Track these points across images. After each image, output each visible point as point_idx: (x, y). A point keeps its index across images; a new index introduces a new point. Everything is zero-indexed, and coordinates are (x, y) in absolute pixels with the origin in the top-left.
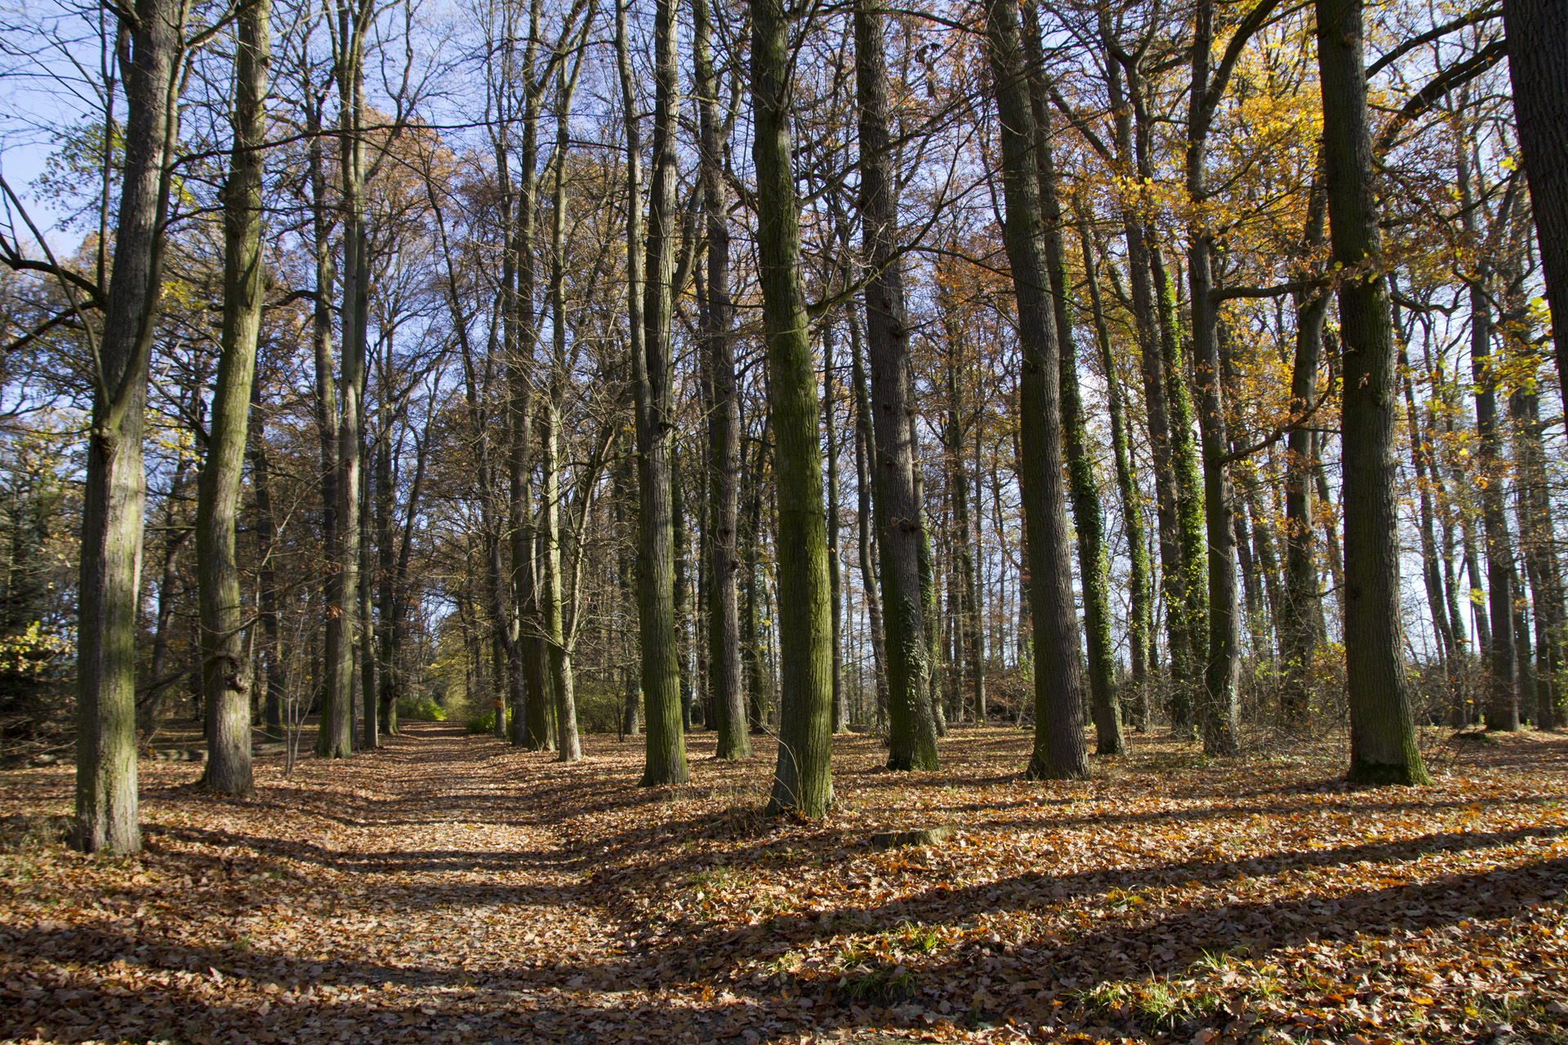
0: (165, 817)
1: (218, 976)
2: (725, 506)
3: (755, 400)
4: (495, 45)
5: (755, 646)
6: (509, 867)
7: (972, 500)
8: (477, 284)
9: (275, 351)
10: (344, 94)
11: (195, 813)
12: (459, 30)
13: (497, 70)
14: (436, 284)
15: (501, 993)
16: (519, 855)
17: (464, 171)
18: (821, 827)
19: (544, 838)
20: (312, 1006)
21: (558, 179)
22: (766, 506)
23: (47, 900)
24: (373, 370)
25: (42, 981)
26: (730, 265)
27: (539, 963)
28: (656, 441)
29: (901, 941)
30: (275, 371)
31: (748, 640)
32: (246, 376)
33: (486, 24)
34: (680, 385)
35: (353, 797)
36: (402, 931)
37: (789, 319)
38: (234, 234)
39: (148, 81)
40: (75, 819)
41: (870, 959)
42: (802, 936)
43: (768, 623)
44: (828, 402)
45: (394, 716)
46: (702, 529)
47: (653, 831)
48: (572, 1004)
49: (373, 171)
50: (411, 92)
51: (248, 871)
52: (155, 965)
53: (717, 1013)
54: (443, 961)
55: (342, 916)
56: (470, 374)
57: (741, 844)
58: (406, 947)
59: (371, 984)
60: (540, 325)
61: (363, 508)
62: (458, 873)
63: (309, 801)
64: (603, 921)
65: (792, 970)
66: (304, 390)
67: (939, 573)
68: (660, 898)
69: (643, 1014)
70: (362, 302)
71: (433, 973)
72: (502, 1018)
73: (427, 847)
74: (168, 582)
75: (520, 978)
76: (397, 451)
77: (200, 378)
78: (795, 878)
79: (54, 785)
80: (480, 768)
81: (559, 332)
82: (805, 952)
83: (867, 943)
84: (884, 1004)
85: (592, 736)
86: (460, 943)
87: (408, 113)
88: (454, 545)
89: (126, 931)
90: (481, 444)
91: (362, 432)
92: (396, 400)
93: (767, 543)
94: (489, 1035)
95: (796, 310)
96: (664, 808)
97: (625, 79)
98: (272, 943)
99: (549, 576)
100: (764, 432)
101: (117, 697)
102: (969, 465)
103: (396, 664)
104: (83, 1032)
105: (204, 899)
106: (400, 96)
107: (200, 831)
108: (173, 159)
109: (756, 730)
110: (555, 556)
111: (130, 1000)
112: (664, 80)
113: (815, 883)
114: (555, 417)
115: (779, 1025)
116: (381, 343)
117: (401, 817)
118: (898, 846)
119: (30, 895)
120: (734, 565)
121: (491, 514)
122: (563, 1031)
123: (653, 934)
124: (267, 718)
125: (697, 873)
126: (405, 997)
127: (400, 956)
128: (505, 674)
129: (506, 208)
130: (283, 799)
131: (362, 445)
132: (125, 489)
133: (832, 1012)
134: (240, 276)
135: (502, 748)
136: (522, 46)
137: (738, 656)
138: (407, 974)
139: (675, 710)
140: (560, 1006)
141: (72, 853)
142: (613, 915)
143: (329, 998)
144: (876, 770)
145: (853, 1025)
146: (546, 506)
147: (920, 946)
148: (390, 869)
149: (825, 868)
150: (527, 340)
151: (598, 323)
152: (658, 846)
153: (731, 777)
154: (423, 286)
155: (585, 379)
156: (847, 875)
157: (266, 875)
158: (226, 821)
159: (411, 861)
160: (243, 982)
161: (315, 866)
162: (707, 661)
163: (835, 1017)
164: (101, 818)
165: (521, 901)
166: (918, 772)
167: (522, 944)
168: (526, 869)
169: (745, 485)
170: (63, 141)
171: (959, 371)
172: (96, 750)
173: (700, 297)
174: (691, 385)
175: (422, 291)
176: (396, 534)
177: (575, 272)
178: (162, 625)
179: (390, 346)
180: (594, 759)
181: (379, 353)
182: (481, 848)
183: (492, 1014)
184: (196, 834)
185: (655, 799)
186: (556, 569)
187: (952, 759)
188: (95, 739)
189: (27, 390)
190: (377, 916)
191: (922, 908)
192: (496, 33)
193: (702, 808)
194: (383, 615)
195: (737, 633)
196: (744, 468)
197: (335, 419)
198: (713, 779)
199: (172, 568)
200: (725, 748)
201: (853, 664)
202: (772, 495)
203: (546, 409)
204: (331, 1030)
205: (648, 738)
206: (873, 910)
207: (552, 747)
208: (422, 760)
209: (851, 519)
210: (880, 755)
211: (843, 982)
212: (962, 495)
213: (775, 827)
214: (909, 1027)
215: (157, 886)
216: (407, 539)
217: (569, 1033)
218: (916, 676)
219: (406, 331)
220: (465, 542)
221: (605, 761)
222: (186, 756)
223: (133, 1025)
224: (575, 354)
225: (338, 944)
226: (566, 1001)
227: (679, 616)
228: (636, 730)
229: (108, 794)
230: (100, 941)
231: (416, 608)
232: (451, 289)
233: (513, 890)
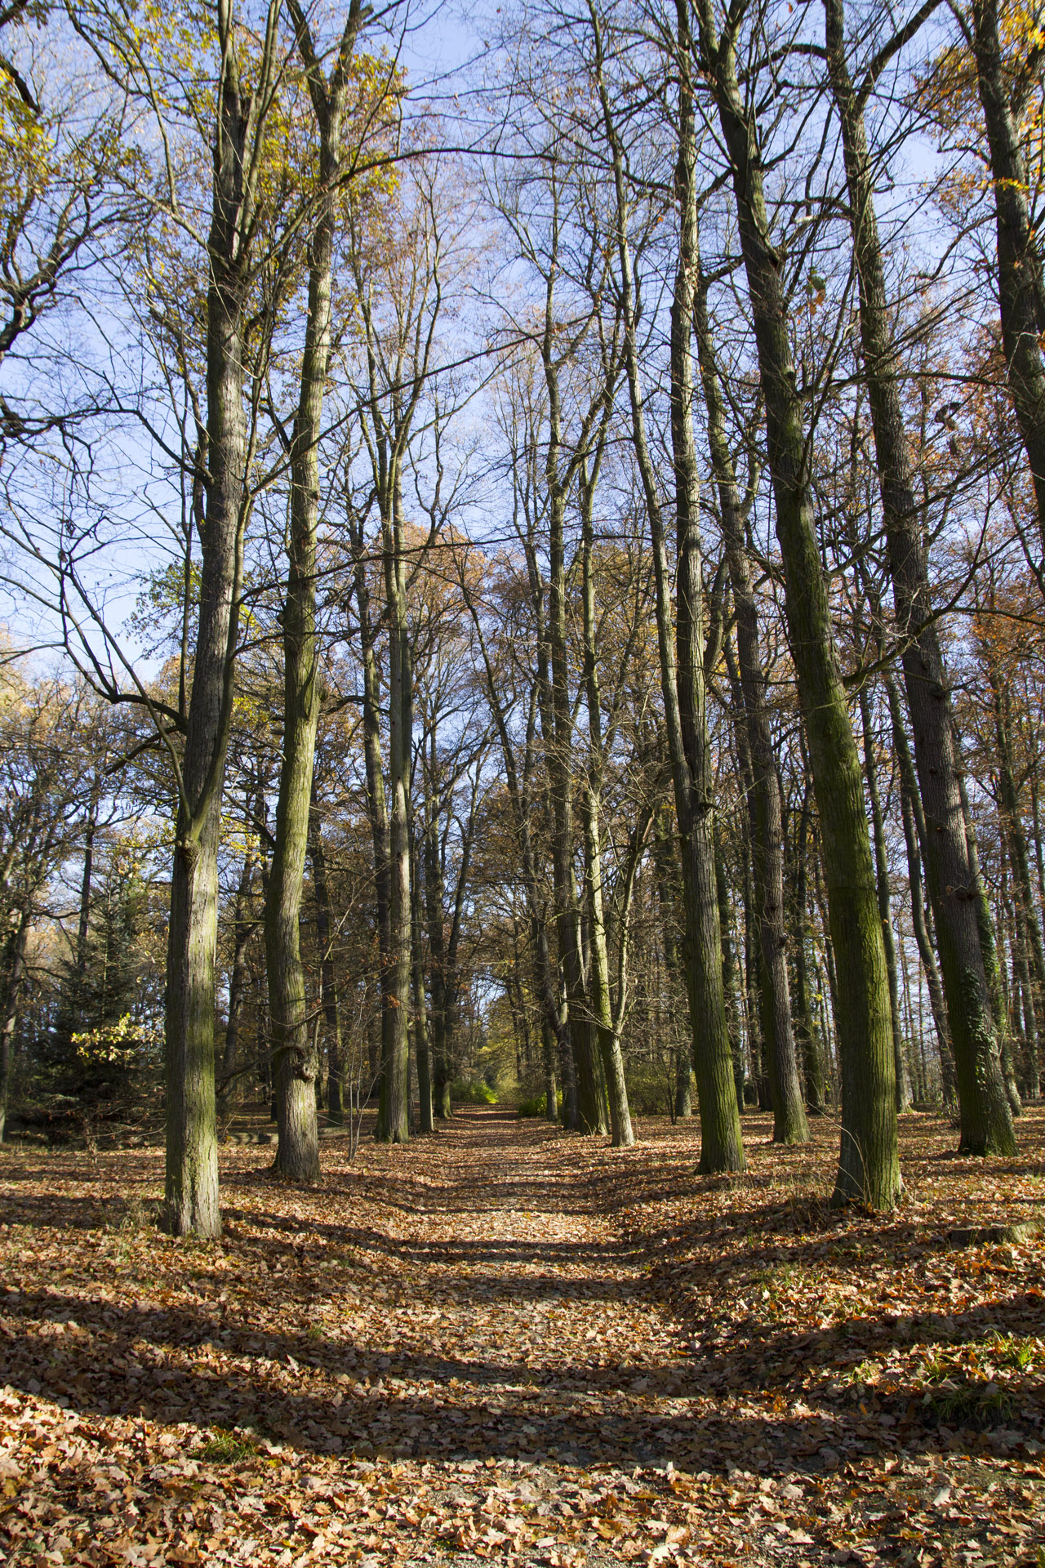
0: (241, 1202)
1: (294, 1365)
2: (770, 883)
3: (792, 771)
4: (519, 453)
5: (808, 1022)
6: (568, 1259)
7: (1032, 859)
8: (513, 677)
9: (331, 752)
10: (385, 513)
11: (268, 1199)
12: (483, 443)
13: (522, 475)
14: (475, 679)
15: (565, 1394)
16: (577, 1246)
17: (496, 571)
18: (891, 1221)
19: (600, 1229)
20: (382, 1399)
21: (585, 571)
22: (811, 878)
23: (143, 1281)
24: (419, 765)
25: (142, 1359)
26: (760, 638)
27: (601, 1363)
28: (697, 822)
29: (990, 1354)
30: (329, 771)
31: (800, 1016)
32: (305, 782)
33: (511, 433)
34: (718, 760)
35: (413, 1184)
36: (465, 1323)
37: (825, 692)
38: (292, 654)
39: (219, 529)
40: (165, 1203)
41: (956, 1372)
42: (878, 1343)
43: (820, 997)
44: (869, 767)
45: (448, 1101)
46: (747, 906)
47: (713, 1222)
48: (638, 1409)
49: (412, 580)
50: (443, 503)
51: (318, 1258)
52: (237, 1351)
53: (791, 1427)
54: (505, 1357)
55: (407, 1306)
56: (510, 763)
57: (805, 1239)
58: (469, 1341)
59: (438, 1380)
60: (575, 712)
61: (414, 897)
62: (517, 1264)
63: (374, 1187)
64: (665, 1320)
65: (869, 1381)
66: (355, 788)
67: (1000, 940)
68: (723, 1296)
69: (712, 1424)
70: (407, 702)
71: (497, 1369)
72: (567, 1421)
73: (488, 1236)
74: (237, 973)
75: (583, 1378)
76: (444, 841)
77: (263, 783)
78: (865, 1277)
79: (144, 1168)
80: (534, 1154)
81: (594, 719)
82: (883, 1362)
83: (952, 1354)
84: (977, 1427)
85: (644, 1119)
86: (522, 1339)
87: (441, 522)
88: (501, 930)
89: (211, 1315)
90: (524, 831)
91: (410, 824)
92: (441, 792)
93: (816, 916)
94: (555, 1439)
95: (832, 683)
96: (722, 1197)
97: (645, 472)
98: (342, 1332)
99: (596, 960)
100: (805, 802)
101: (200, 1089)
102: (1025, 823)
103: (449, 1048)
104: (179, 1414)
105: (279, 1285)
106: (433, 509)
107: (274, 1217)
108: (242, 593)
109: (813, 1111)
110: (601, 941)
111: (217, 1384)
112: (683, 469)
113: (889, 1283)
114: (595, 802)
115: (859, 1445)
116: (424, 739)
117: (459, 1203)
118: (979, 1244)
119: (128, 1275)
120: (783, 942)
121: (536, 900)
122: (630, 1439)
123: (718, 1335)
124: (330, 1103)
125: (760, 1269)
126: (471, 1394)
127: (464, 1350)
128: (555, 1056)
129: (537, 603)
130: (347, 1185)
131: (412, 839)
132: (205, 894)
133: (918, 1433)
134: (298, 690)
135: (555, 1132)
136: (544, 450)
137: (791, 1033)
138: (472, 1369)
139: (730, 1093)
140: (625, 1411)
141: (163, 1236)
142: (675, 1312)
143: (398, 1392)
144: (948, 1155)
145: (944, 1452)
146: (590, 892)
147: (1012, 1361)
148: (451, 1259)
149: (899, 1267)
150: (564, 727)
151: (631, 705)
152: (719, 1240)
153: (791, 1163)
154: (462, 682)
155: (622, 760)
156: (923, 1275)
157: (335, 1262)
158: (296, 1206)
159: (471, 1251)
160: (318, 1371)
161: (380, 1254)
162: (759, 1039)
163: (922, 1438)
164: (187, 1203)
165: (581, 1296)
166: (994, 1158)
167: (584, 1342)
168: (584, 1261)
169: (788, 858)
170: (149, 585)
171: (1008, 726)
172: (182, 1139)
173: (731, 675)
174: (728, 760)
175: (461, 687)
176: (446, 920)
177: (606, 659)
178: (232, 1014)
179: (433, 741)
180: (647, 1144)
181: (424, 748)
182: (539, 1239)
183: (557, 1417)
184: (269, 1220)
185: (713, 1187)
186: (603, 954)
187: (1032, 1142)
188: (181, 1128)
189: (118, 802)
190: (440, 1307)
191: (1012, 1316)
192: (520, 440)
193: (762, 1198)
194: (435, 1000)
195: (789, 1011)
196: (786, 839)
197: (386, 815)
198: (771, 1165)
199: (242, 959)
200: (782, 1131)
201: (914, 1039)
202: (816, 866)
203: (585, 794)
204: (401, 1426)
205: (703, 1122)
206: (955, 1316)
207: (604, 1131)
208: (476, 1145)
209: (901, 886)
210: (949, 1138)
211: (928, 1398)
212: (1021, 855)
213: (841, 1220)
214: (1008, 1458)
215: (237, 1272)
216: (456, 926)
217: (636, 1441)
218: (985, 1053)
219: (448, 726)
220: (511, 926)
221: (658, 1146)
222: (255, 1140)
223: (220, 1409)
224: (610, 738)
225: (403, 1335)
226: (632, 1405)
227: (728, 994)
228: (688, 1112)
229: (193, 1181)
230: (189, 1324)
231: (466, 992)
232: (488, 684)
233: (573, 1283)
